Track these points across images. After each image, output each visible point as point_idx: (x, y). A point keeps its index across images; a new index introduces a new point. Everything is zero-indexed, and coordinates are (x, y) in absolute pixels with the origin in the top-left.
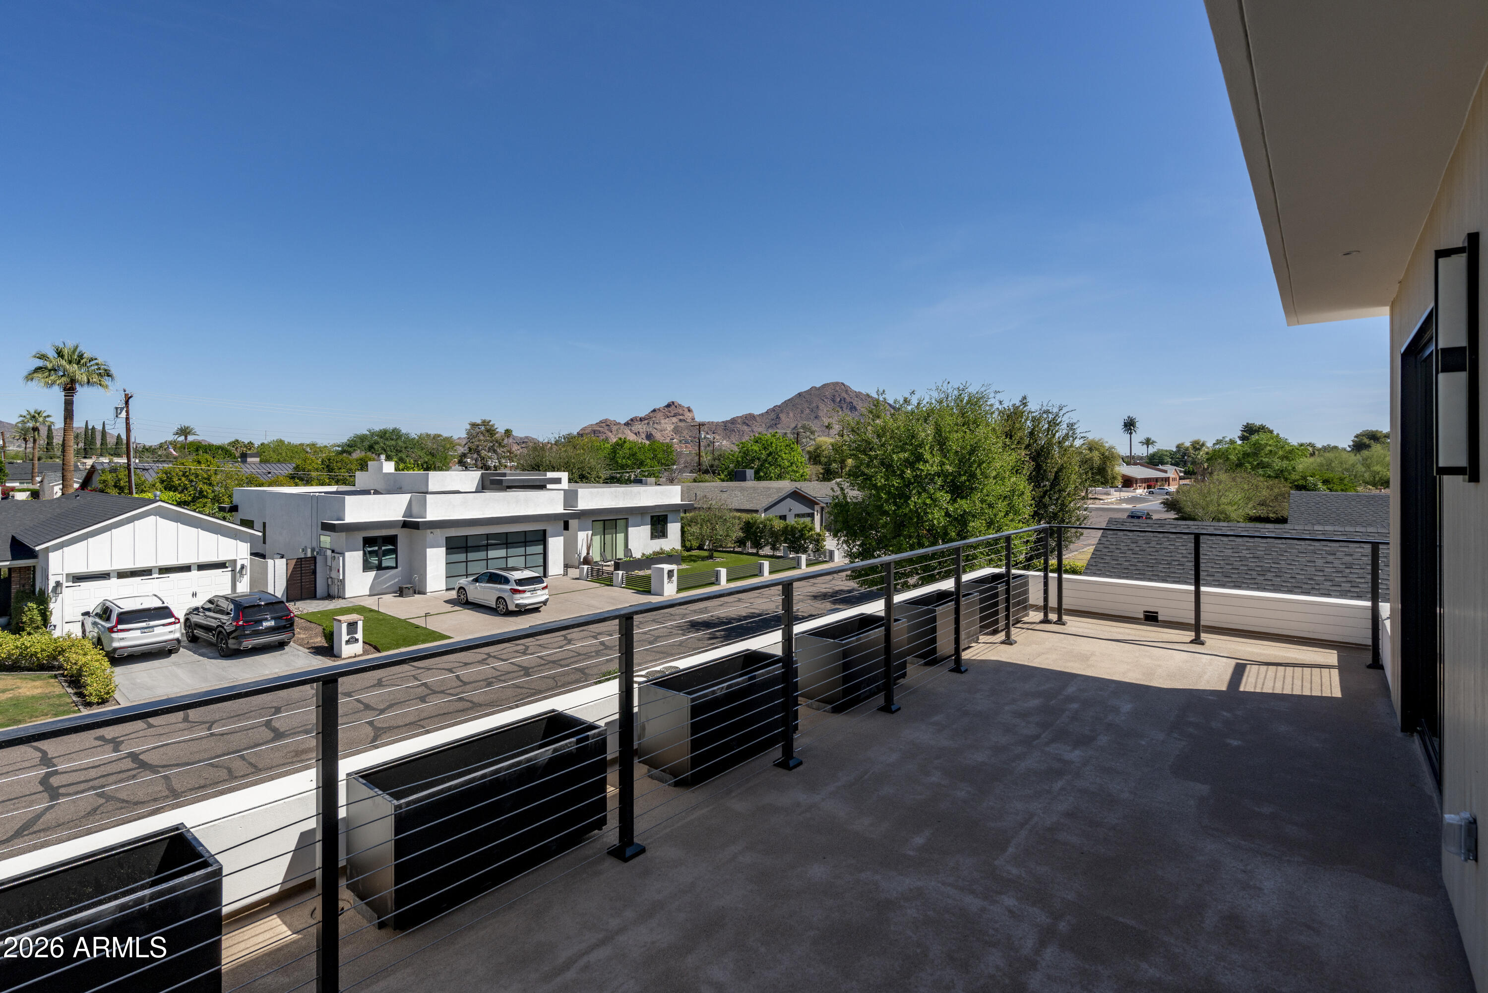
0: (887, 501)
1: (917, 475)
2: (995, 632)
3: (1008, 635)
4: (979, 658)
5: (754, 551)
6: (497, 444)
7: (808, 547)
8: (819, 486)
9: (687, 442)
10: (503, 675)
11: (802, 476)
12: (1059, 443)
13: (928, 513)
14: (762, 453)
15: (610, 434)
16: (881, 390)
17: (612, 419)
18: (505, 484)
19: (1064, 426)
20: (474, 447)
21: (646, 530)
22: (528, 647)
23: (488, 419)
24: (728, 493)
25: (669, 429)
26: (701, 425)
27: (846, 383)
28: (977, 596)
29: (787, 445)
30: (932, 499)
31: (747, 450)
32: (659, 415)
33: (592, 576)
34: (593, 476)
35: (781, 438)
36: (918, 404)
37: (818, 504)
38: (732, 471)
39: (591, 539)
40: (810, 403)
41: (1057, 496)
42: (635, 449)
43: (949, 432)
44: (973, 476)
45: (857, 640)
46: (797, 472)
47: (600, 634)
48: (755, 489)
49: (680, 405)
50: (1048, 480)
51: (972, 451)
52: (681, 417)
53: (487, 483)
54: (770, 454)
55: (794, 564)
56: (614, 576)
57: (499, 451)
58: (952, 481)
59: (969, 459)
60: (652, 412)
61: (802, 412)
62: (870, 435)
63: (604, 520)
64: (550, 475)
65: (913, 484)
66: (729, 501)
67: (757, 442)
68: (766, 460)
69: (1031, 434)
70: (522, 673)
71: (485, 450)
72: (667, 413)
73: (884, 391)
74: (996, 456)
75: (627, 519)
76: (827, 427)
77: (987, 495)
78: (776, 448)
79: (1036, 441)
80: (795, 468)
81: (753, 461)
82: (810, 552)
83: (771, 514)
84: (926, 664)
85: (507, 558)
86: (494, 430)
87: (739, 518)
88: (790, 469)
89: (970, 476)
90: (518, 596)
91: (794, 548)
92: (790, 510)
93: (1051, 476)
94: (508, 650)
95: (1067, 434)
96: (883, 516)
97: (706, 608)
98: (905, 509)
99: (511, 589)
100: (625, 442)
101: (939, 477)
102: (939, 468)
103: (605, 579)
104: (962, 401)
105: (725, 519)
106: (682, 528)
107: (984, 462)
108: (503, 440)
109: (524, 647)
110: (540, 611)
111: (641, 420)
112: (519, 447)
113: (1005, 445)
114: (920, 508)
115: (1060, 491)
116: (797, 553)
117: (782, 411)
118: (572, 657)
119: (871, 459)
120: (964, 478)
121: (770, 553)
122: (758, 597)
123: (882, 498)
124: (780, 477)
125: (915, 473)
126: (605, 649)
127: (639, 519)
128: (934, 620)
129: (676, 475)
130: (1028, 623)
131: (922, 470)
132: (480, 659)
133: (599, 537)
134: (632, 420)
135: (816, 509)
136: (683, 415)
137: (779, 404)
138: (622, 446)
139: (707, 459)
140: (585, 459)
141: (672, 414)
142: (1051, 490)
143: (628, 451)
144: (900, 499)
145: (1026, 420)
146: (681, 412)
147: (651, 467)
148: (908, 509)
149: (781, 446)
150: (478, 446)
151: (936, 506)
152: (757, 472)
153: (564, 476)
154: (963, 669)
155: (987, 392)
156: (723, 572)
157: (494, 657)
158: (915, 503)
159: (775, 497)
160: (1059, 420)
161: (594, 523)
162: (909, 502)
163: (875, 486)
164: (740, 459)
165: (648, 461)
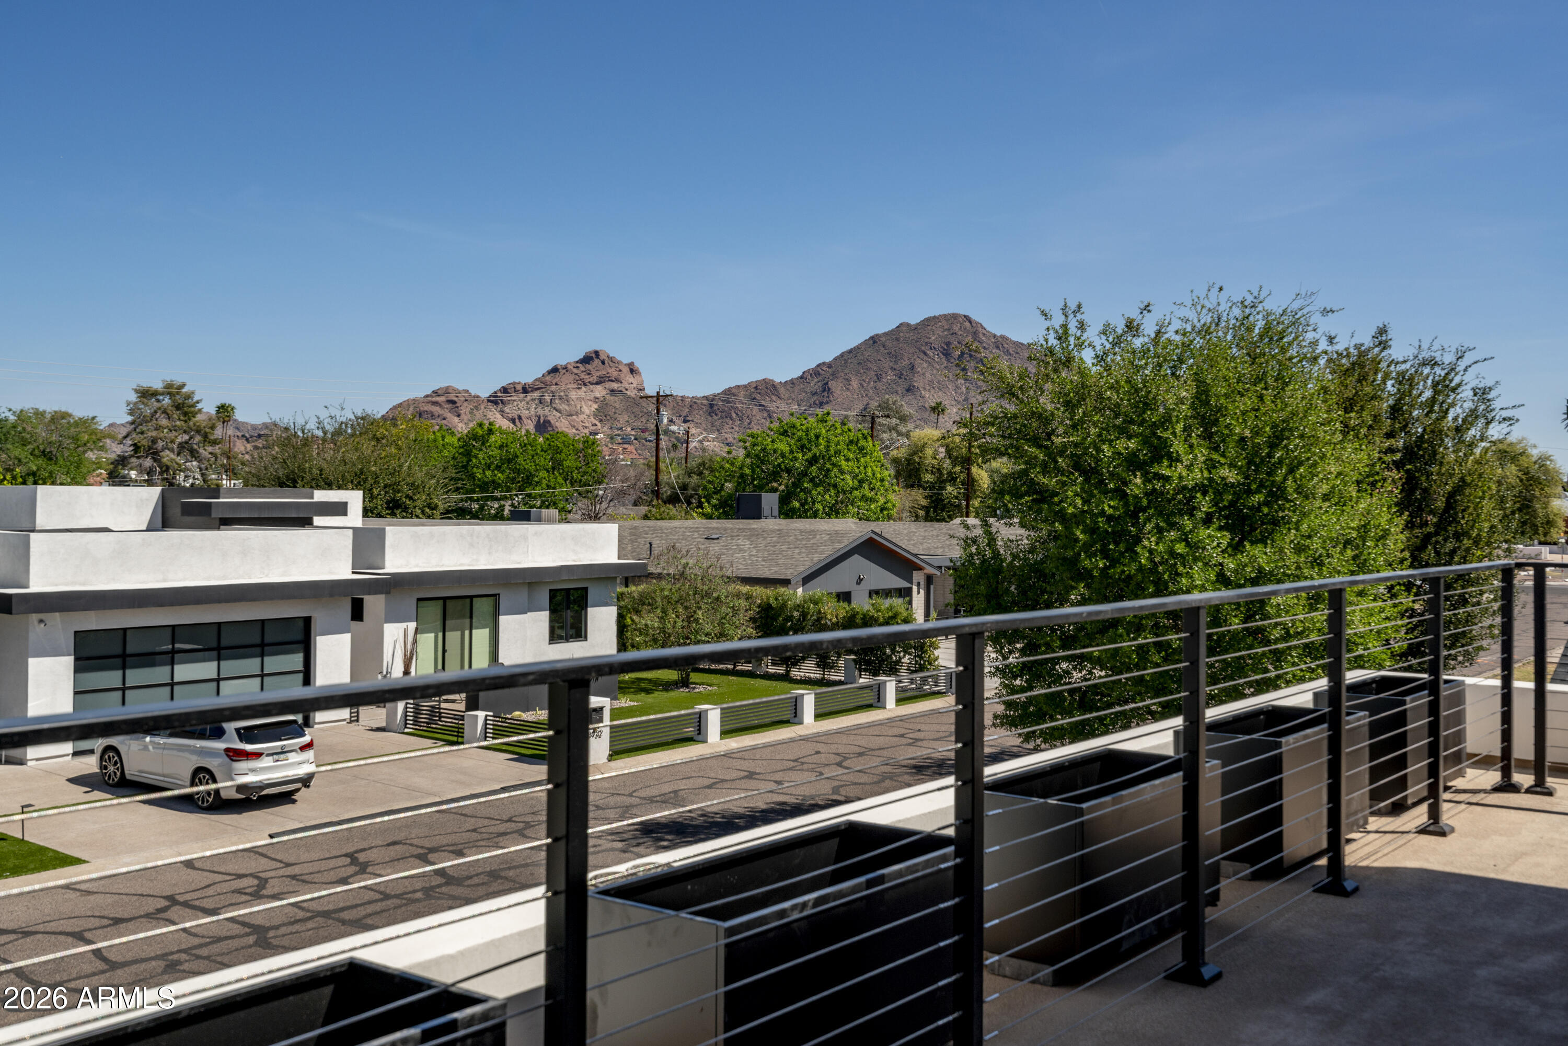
0: (1086, 547)
1: (1154, 490)
2: (1398, 809)
3: (1434, 813)
4: (1376, 864)
5: (781, 670)
6: (198, 438)
7: (899, 662)
8: (922, 531)
9: (626, 441)
10: (206, 945)
11: (882, 510)
12: (1458, 429)
13: (1180, 575)
14: (796, 459)
15: (456, 420)
16: (1073, 306)
17: (461, 387)
18: (216, 514)
19: (1466, 393)
20: (144, 442)
21: (540, 621)
22: (266, 880)
23: (178, 380)
24: (722, 542)
25: (586, 410)
26: (660, 399)
27: (974, 317)
28: (1364, 717)
29: (851, 442)
30: (1188, 544)
31: (763, 450)
32: (566, 381)
33: (416, 722)
34: (419, 503)
35: (838, 425)
36: (1158, 333)
37: (920, 568)
38: (730, 496)
39: (415, 641)
40: (896, 358)
41: (1449, 546)
42: (515, 448)
43: (1226, 396)
44: (1277, 494)
45: (1115, 802)
46: (872, 500)
47: (432, 850)
48: (780, 533)
49: (612, 359)
50: (1432, 512)
51: (1278, 438)
52: (615, 386)
53: (175, 511)
54: (813, 461)
55: (870, 697)
56: (466, 722)
57: (205, 452)
58: (1232, 504)
59: (1270, 456)
60: (549, 372)
61: (879, 378)
62: (1046, 403)
63: (445, 599)
64: (321, 496)
65: (1144, 510)
66: (725, 559)
67: (785, 433)
68: (804, 474)
69: (1395, 410)
70: (251, 939)
71: (172, 450)
72: (583, 376)
73: (1079, 306)
74: (1327, 450)
75: (496, 596)
76: (934, 409)
77: (1309, 537)
78: (827, 448)
79: (1406, 426)
80: (867, 492)
81: (775, 475)
82: (904, 673)
83: (818, 589)
84: (1256, 877)
85: (218, 680)
86: (193, 406)
87: (748, 597)
88: (856, 493)
89: (1271, 493)
90: (243, 765)
91: (868, 663)
92: (860, 581)
93: (1440, 504)
94: (218, 888)
95: (1473, 411)
96: (1078, 582)
97: (675, 792)
98: (1128, 565)
99: (227, 750)
100: (490, 432)
101: (1204, 494)
102: (1206, 474)
103: (445, 731)
104: (1250, 330)
105: (718, 599)
106: (621, 617)
107: (1301, 464)
108: (213, 427)
109: (256, 882)
110: (294, 801)
111: (525, 390)
112: (249, 447)
113: (1347, 429)
114: (1161, 563)
115: (1458, 536)
116: (875, 674)
117: (834, 376)
118: (370, 902)
119: (1052, 456)
120: (1258, 498)
121: (816, 674)
122: (791, 769)
123: (1077, 540)
124: (834, 511)
125: (1150, 487)
126: (447, 884)
127: (522, 595)
128: (1275, 765)
129: (604, 505)
130: (1465, 791)
131: (1167, 479)
132: (151, 910)
133: (432, 635)
134: (505, 390)
135: (915, 580)
136: (617, 380)
137: (828, 359)
138: (483, 440)
139: (672, 475)
140: (401, 466)
141: (594, 379)
142: (1437, 534)
143: (497, 452)
144: (1117, 544)
145: (1386, 376)
146: (614, 373)
147: (549, 487)
148: (1134, 566)
149: (838, 443)
150: (154, 441)
151: (1196, 559)
152: (785, 500)
153: (355, 499)
154: (1349, 885)
155: (1305, 311)
156: (714, 718)
157: (186, 904)
158: (1151, 552)
159: (827, 552)
160: (1457, 380)
161: (421, 603)
162: (1138, 549)
163: (1061, 516)
164: (748, 471)
165: (543, 474)
